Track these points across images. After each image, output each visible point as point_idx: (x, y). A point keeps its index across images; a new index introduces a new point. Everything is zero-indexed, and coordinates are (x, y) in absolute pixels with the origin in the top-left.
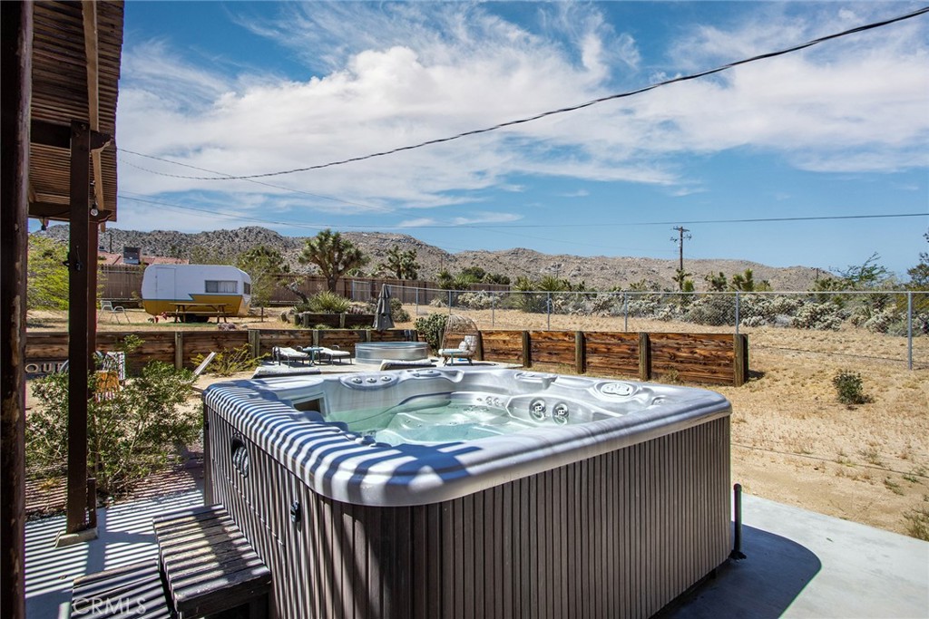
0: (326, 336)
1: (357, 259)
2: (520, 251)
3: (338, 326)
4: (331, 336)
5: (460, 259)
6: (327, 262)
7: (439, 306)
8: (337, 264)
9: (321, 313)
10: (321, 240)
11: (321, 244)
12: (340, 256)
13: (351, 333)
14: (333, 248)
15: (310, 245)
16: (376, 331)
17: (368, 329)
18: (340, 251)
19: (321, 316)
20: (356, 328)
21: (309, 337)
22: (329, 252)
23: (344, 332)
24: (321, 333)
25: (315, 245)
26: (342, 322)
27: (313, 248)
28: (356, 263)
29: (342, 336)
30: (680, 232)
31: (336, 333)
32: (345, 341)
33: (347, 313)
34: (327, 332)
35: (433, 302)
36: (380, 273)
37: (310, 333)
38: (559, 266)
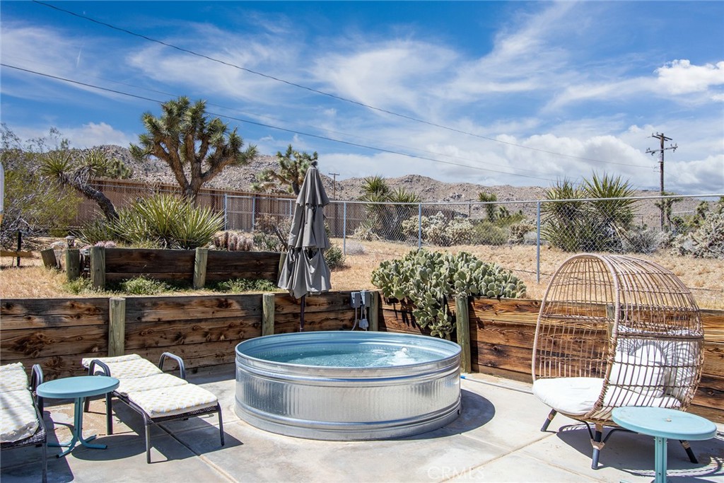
0: (151, 316)
1: (231, 154)
2: (415, 179)
3: (188, 283)
4: (167, 314)
5: (348, 188)
6: (182, 159)
7: (369, 239)
8: (199, 160)
9: (145, 245)
10: (170, 112)
11: (172, 121)
12: (204, 149)
13: (223, 304)
14: (192, 130)
15: (150, 122)
16: (287, 298)
17: (266, 292)
18: (205, 138)
19: (145, 254)
20: (236, 290)
21: (97, 320)
22: (186, 139)
23: (202, 301)
24: (134, 307)
25: (161, 123)
26: (200, 270)
27: (155, 128)
28: (231, 159)
29: (196, 312)
30: (660, 140)
31: (179, 304)
32: (205, 326)
33: (212, 247)
34: (156, 303)
35: (359, 231)
36: (268, 186)
37: (100, 308)
38: (459, 196)
